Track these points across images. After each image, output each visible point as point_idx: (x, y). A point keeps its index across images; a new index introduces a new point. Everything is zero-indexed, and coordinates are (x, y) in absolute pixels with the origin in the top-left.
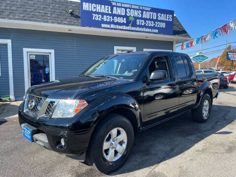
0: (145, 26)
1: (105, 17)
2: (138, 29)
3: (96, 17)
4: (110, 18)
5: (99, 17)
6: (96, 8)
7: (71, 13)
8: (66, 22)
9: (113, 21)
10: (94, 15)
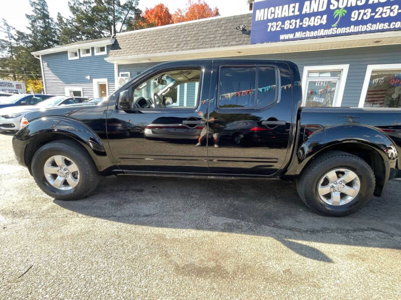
0: (372, 20)
1: (287, 23)
2: (353, 29)
3: (273, 27)
4: (296, 23)
5: (277, 26)
6: (274, 13)
7: (244, 30)
8: (234, 43)
9: (301, 26)
10: (270, 24)
